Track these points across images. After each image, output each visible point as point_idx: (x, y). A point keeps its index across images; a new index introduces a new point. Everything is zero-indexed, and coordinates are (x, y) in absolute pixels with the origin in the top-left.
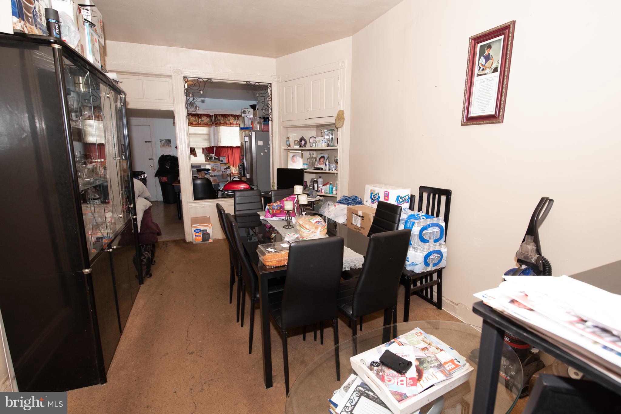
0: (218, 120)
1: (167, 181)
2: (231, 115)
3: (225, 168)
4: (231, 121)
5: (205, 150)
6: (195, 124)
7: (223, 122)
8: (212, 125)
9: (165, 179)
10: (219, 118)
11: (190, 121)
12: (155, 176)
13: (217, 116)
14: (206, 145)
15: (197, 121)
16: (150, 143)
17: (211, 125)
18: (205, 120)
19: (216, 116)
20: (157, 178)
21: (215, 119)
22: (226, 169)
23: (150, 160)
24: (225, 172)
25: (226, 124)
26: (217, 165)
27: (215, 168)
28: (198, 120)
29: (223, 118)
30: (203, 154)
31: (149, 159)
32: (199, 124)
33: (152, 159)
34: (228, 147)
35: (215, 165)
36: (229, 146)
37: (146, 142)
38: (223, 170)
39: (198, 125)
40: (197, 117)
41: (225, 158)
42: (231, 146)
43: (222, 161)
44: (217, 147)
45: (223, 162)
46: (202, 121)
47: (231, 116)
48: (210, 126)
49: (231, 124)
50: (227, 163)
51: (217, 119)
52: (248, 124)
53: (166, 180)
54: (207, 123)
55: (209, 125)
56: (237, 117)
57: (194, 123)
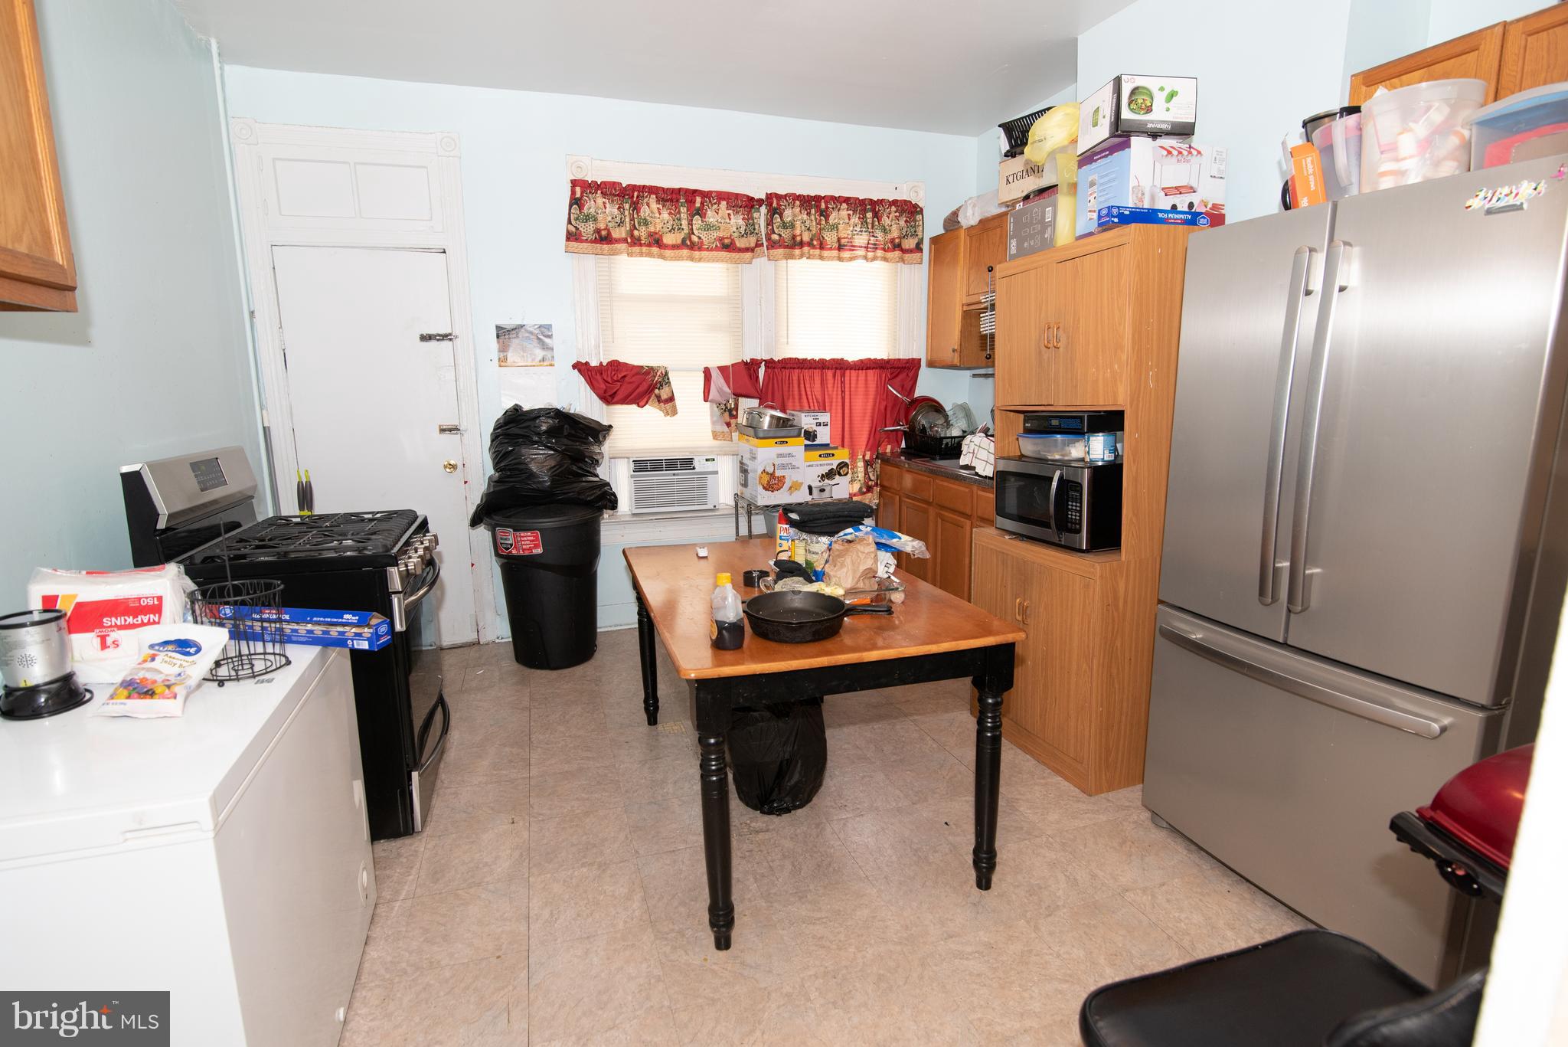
0: (784, 226)
1: (539, 551)
2: (847, 200)
3: (825, 470)
4: (845, 232)
5: (717, 379)
6: (674, 247)
7: (806, 238)
8: (758, 250)
9: (528, 543)
10: (788, 214)
11: (652, 229)
12: (475, 522)
13: (783, 203)
14: (724, 355)
15: (686, 231)
16: (446, 344)
17: (752, 250)
18: (727, 222)
19: (774, 203)
20: (483, 533)
21: (770, 223)
22: (830, 475)
23: (446, 436)
24: (822, 490)
25: (822, 247)
26: (790, 455)
27: (778, 473)
28: (690, 223)
29: (809, 214)
30: (706, 400)
31: (442, 431)
32: (692, 247)
33: (453, 430)
34: (821, 365)
35: (780, 456)
36: (828, 358)
37: (426, 338)
38: (816, 483)
39: (685, 252)
40: (683, 210)
41: (825, 417)
42: (838, 356)
43: (810, 435)
44: (770, 364)
45: (818, 442)
46: (708, 227)
47: (844, 206)
48: (748, 255)
49: (840, 248)
50: (836, 448)
51: (781, 217)
52: (1146, 184)
53: (536, 546)
54: (733, 243)
55: (740, 250)
56: (873, 210)
57: (669, 239)
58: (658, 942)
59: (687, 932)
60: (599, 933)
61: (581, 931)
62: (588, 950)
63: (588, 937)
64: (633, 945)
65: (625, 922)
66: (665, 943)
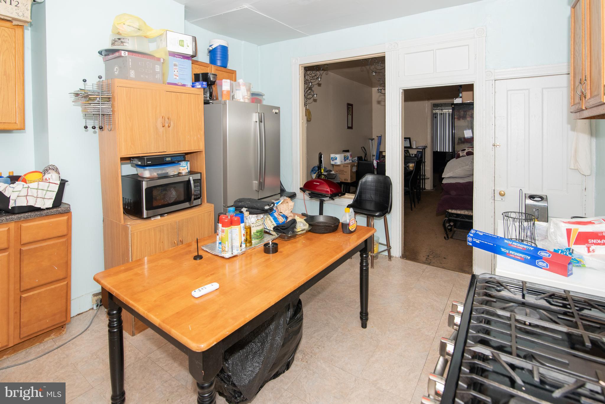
58: (380, 340)
59: (369, 337)
60: (396, 355)
61: (402, 360)
62: (404, 352)
63: (401, 356)
64: (389, 344)
65: (385, 352)
66: (379, 338)
